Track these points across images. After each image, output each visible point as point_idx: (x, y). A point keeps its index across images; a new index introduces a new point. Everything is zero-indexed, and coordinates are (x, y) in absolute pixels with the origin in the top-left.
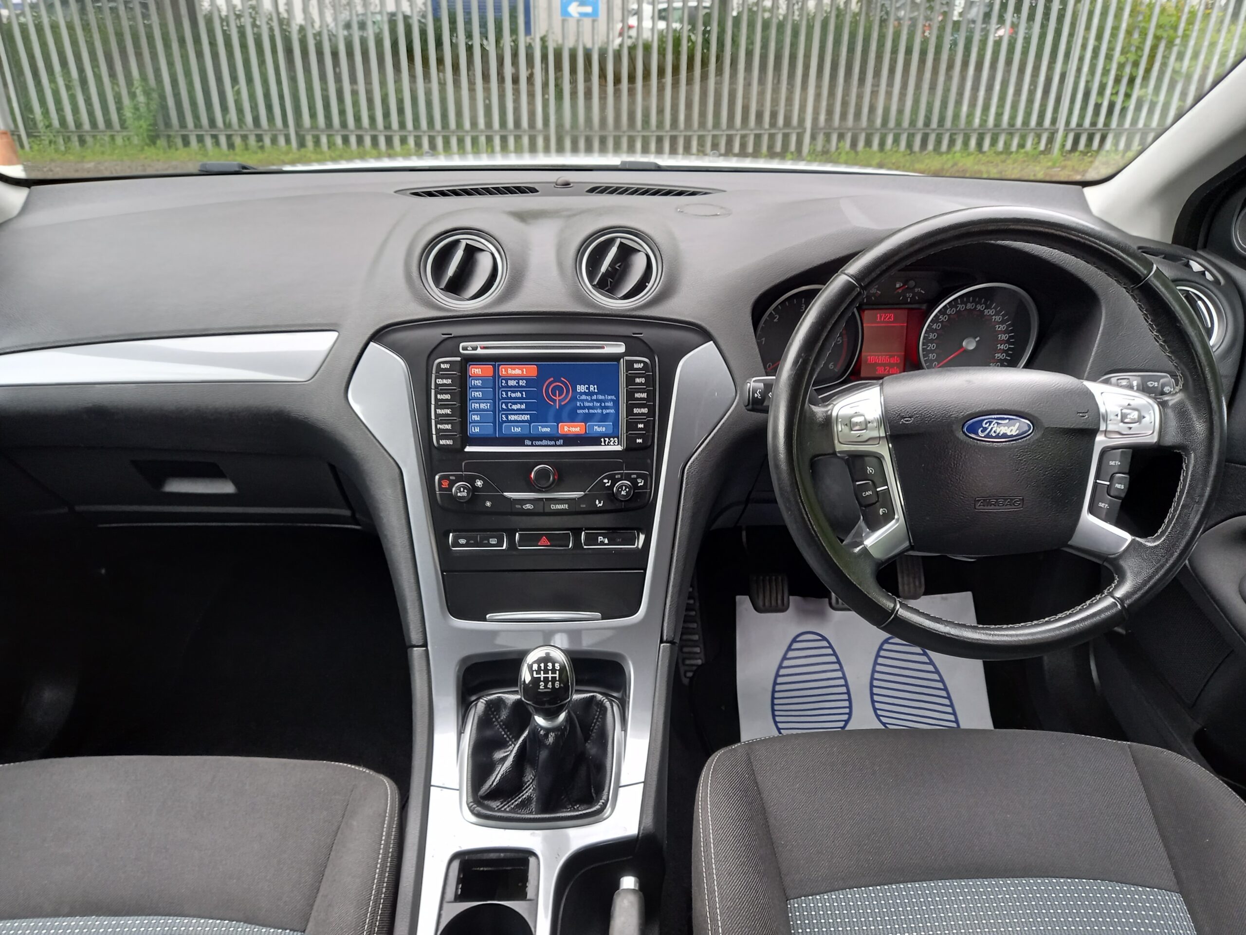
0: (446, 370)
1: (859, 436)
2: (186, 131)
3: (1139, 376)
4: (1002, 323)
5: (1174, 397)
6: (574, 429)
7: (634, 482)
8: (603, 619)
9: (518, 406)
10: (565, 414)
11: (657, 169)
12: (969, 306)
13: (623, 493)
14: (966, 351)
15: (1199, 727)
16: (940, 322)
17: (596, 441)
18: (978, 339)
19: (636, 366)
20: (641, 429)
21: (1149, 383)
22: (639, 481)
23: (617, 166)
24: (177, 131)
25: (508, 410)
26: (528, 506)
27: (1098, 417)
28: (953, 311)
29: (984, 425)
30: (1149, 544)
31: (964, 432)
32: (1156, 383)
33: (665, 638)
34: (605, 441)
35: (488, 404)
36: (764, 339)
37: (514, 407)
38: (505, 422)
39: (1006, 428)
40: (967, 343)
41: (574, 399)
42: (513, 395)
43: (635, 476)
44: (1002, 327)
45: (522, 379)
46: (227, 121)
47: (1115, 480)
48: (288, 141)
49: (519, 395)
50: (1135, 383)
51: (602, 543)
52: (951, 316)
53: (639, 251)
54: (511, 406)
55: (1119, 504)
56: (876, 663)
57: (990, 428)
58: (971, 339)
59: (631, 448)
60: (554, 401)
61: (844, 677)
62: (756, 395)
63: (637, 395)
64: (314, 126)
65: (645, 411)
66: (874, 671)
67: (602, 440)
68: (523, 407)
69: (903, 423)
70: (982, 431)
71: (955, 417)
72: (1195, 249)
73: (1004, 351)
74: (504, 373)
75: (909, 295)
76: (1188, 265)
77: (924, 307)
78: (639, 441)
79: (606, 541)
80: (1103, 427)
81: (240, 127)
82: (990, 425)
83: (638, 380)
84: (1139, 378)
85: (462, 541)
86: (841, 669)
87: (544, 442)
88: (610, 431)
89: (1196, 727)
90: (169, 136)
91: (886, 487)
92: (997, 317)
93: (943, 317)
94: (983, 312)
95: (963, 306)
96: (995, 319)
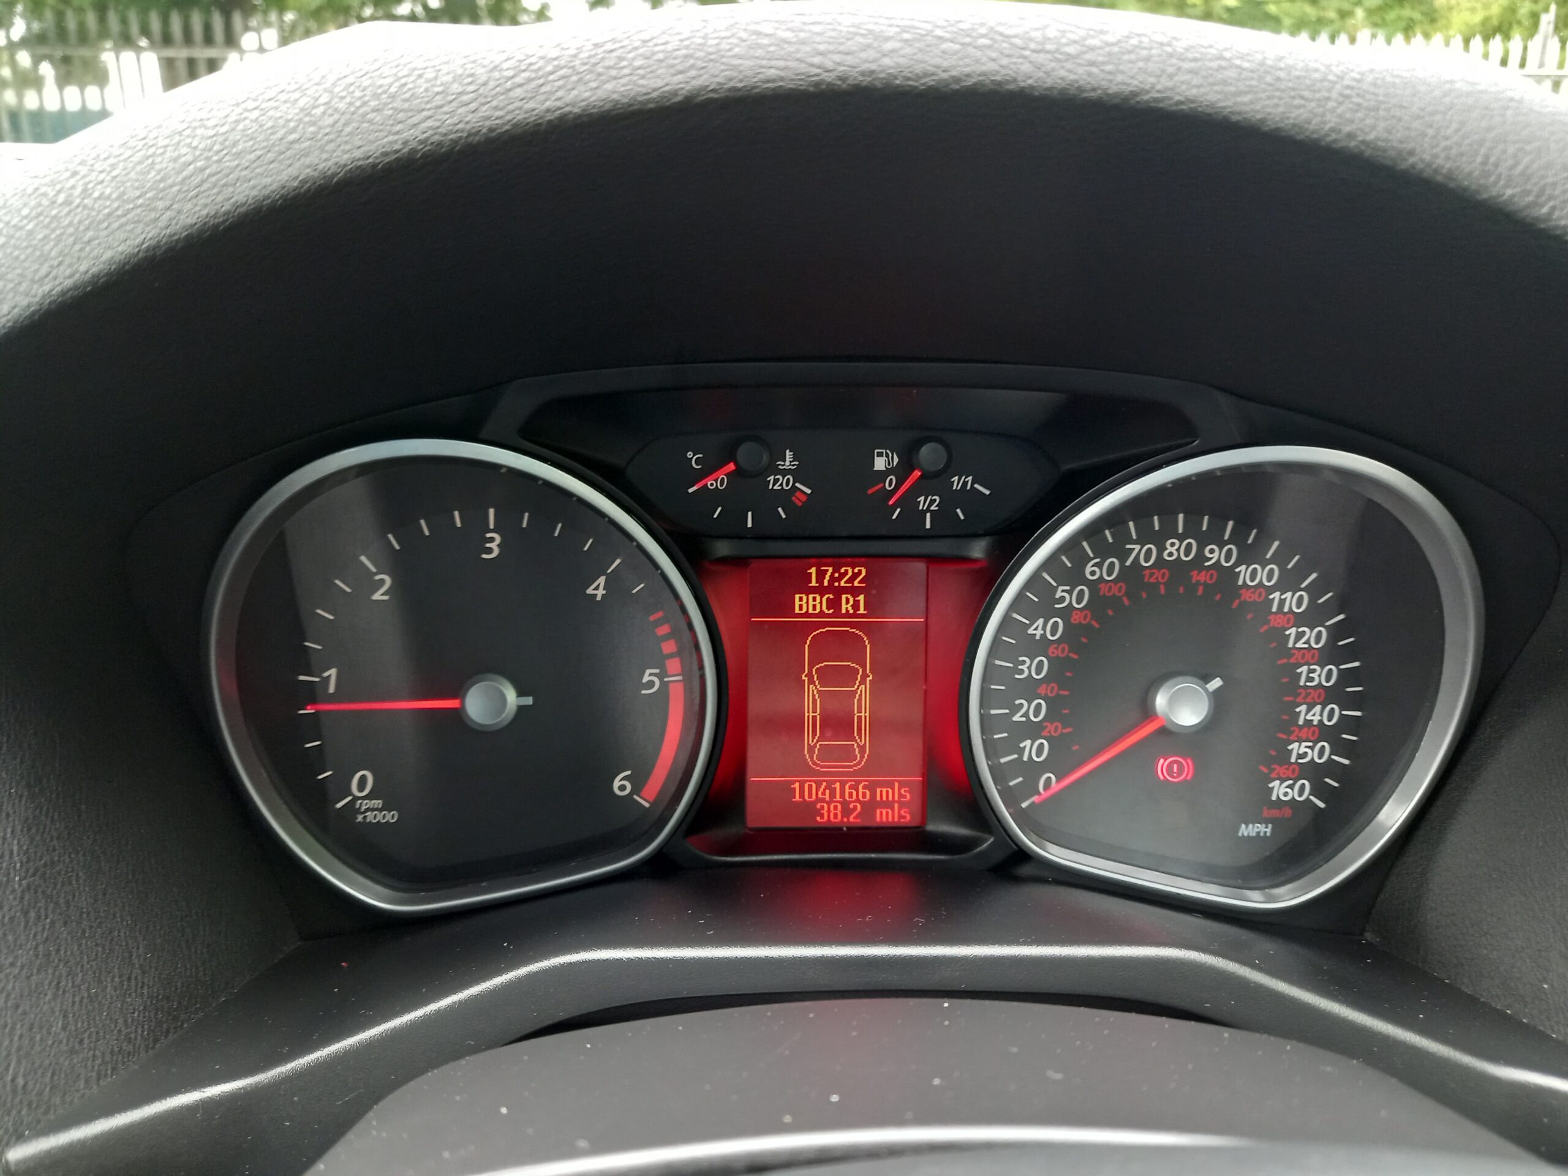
4: (1311, 618)
12: (1173, 549)
16: (1061, 613)
18: (1216, 683)
28: (1110, 572)
36: (333, 672)
40: (1172, 701)
44: (1312, 637)
52: (1103, 589)
58: (1187, 684)
73: (1322, 732)
75: (927, 502)
77: (978, 550)
92: (1289, 595)
93: (1070, 592)
94: (1230, 574)
95: (1149, 550)
96: (1282, 602)
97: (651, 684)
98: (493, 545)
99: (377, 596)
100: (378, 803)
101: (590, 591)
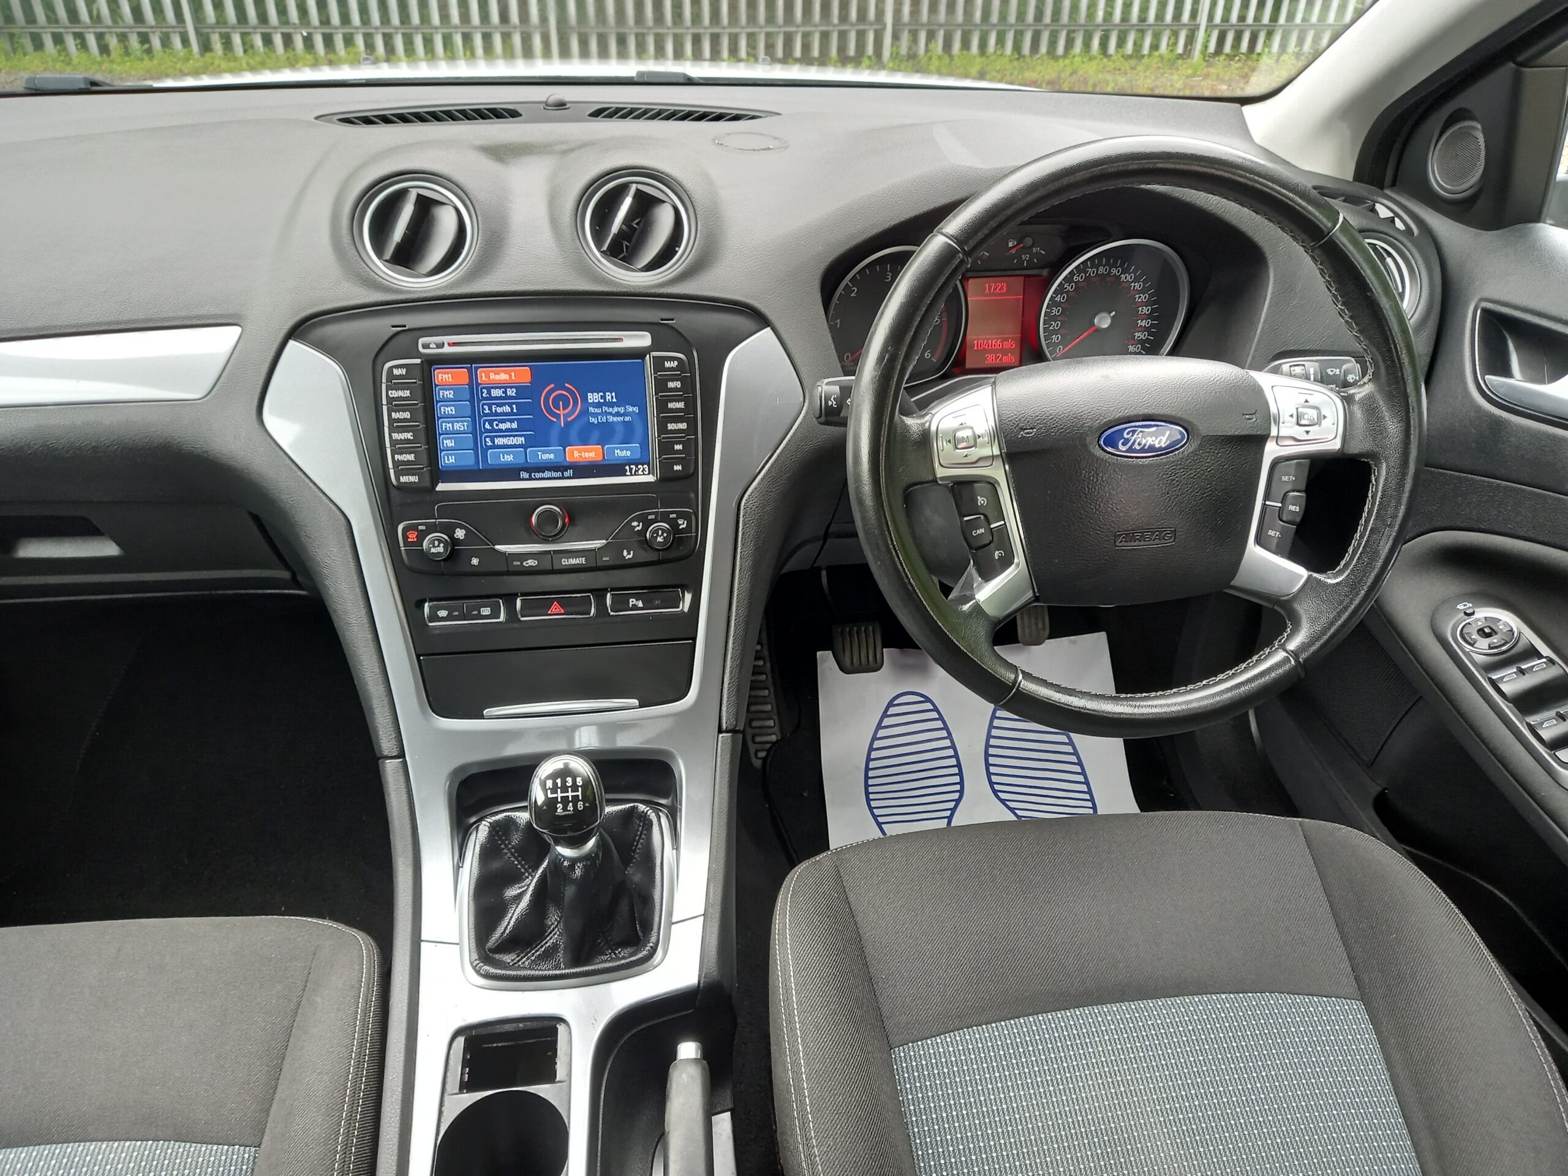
0: (400, 377)
1: (966, 456)
2: (35, 28)
3: (1316, 361)
4: (1143, 291)
5: (1361, 390)
6: (588, 454)
7: (674, 524)
8: (641, 706)
9: (507, 425)
10: (573, 434)
12: (1101, 270)
13: (660, 539)
14: (1098, 330)
15: (1379, 789)
16: (1065, 292)
17: (618, 469)
18: (1113, 313)
19: (667, 364)
20: (679, 452)
21: (1329, 371)
22: (680, 522)
23: (632, 77)
24: (23, 28)
25: (493, 430)
26: (531, 563)
27: (1269, 419)
28: (1082, 278)
29: (1126, 436)
30: (1330, 581)
31: (1100, 446)
32: (1338, 371)
33: (724, 726)
34: (631, 470)
35: (465, 424)
37: (503, 426)
38: (491, 447)
39: (1154, 438)
41: (585, 412)
42: (499, 410)
43: (674, 516)
44: (1143, 298)
45: (511, 387)
46: (95, 12)
47: (1289, 500)
48: (185, 41)
49: (507, 409)
50: (1312, 371)
51: (635, 607)
52: (1079, 284)
53: (664, 202)
54: (497, 425)
55: (1294, 531)
56: (991, 727)
57: (1133, 438)
58: (1105, 314)
59: (667, 478)
60: (558, 416)
61: (953, 746)
62: (830, 403)
63: (671, 405)
64: (221, 20)
65: (683, 426)
66: (989, 736)
67: (627, 468)
68: (515, 425)
69: (1023, 437)
70: (1123, 444)
71: (1089, 427)
72: (1382, 188)
73: (1145, 329)
74: (484, 379)
75: (1025, 257)
76: (1373, 210)
77: (1045, 272)
78: (678, 468)
79: (640, 604)
80: (1274, 432)
81: (114, 21)
82: (1133, 435)
83: (671, 385)
84: (1317, 364)
85: (443, 613)
86: (950, 736)
87: (547, 474)
88: (638, 456)
89: (1375, 790)
90: (12, 36)
91: (1003, 522)
92: (1137, 284)
93: (1070, 287)
94: (1119, 277)
95: (1094, 271)
96: (1134, 286)
98: (889, 277)
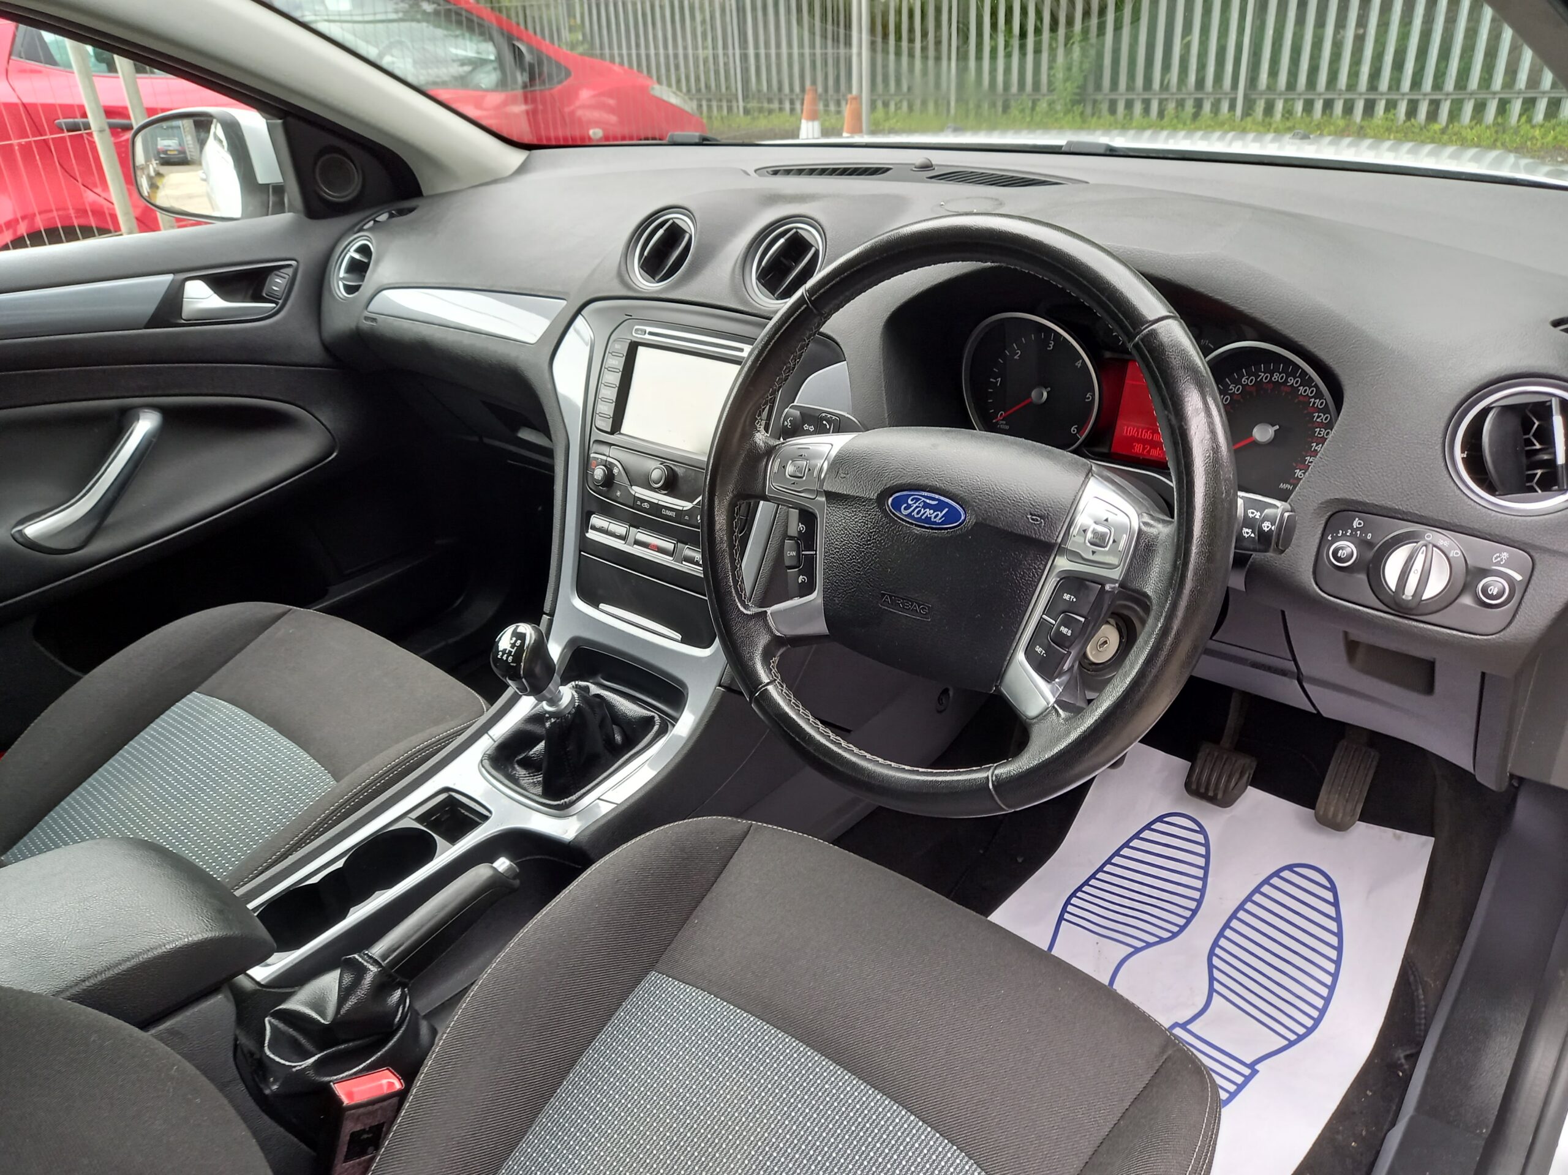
0: (617, 351)
1: (794, 483)
2: (1115, 95)
4: (1324, 410)
8: (682, 642)
11: (1108, 153)
12: (1276, 377)
16: (1230, 395)
18: (1277, 428)
23: (1061, 147)
24: (1106, 96)
26: (646, 506)
29: (910, 502)
32: (1259, 514)
33: (723, 682)
36: (1000, 379)
39: (932, 511)
40: (1259, 431)
44: (1323, 418)
47: (1063, 621)
52: (1247, 388)
56: (1257, 890)
57: (915, 506)
58: (1266, 426)
61: (1202, 890)
62: (786, 423)
64: (1271, 87)
70: (906, 509)
71: (884, 485)
80: (1066, 544)
81: (1179, 88)
82: (915, 503)
86: (1205, 878)
90: (1095, 102)
91: (814, 552)
92: (1318, 400)
93: (1235, 387)
94: (1297, 389)
95: (1267, 377)
96: (1314, 403)
97: (1089, 398)
98: (1051, 346)
99: (1016, 357)
100: (1004, 422)
101: (1076, 364)
